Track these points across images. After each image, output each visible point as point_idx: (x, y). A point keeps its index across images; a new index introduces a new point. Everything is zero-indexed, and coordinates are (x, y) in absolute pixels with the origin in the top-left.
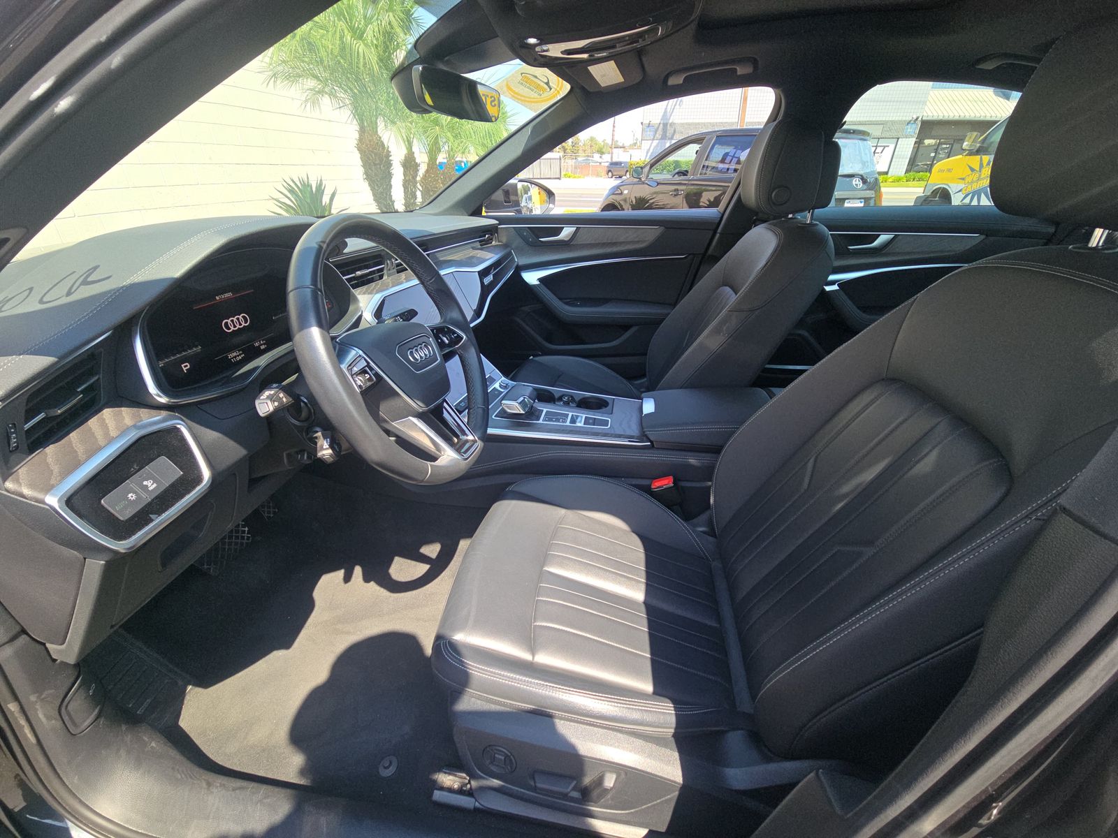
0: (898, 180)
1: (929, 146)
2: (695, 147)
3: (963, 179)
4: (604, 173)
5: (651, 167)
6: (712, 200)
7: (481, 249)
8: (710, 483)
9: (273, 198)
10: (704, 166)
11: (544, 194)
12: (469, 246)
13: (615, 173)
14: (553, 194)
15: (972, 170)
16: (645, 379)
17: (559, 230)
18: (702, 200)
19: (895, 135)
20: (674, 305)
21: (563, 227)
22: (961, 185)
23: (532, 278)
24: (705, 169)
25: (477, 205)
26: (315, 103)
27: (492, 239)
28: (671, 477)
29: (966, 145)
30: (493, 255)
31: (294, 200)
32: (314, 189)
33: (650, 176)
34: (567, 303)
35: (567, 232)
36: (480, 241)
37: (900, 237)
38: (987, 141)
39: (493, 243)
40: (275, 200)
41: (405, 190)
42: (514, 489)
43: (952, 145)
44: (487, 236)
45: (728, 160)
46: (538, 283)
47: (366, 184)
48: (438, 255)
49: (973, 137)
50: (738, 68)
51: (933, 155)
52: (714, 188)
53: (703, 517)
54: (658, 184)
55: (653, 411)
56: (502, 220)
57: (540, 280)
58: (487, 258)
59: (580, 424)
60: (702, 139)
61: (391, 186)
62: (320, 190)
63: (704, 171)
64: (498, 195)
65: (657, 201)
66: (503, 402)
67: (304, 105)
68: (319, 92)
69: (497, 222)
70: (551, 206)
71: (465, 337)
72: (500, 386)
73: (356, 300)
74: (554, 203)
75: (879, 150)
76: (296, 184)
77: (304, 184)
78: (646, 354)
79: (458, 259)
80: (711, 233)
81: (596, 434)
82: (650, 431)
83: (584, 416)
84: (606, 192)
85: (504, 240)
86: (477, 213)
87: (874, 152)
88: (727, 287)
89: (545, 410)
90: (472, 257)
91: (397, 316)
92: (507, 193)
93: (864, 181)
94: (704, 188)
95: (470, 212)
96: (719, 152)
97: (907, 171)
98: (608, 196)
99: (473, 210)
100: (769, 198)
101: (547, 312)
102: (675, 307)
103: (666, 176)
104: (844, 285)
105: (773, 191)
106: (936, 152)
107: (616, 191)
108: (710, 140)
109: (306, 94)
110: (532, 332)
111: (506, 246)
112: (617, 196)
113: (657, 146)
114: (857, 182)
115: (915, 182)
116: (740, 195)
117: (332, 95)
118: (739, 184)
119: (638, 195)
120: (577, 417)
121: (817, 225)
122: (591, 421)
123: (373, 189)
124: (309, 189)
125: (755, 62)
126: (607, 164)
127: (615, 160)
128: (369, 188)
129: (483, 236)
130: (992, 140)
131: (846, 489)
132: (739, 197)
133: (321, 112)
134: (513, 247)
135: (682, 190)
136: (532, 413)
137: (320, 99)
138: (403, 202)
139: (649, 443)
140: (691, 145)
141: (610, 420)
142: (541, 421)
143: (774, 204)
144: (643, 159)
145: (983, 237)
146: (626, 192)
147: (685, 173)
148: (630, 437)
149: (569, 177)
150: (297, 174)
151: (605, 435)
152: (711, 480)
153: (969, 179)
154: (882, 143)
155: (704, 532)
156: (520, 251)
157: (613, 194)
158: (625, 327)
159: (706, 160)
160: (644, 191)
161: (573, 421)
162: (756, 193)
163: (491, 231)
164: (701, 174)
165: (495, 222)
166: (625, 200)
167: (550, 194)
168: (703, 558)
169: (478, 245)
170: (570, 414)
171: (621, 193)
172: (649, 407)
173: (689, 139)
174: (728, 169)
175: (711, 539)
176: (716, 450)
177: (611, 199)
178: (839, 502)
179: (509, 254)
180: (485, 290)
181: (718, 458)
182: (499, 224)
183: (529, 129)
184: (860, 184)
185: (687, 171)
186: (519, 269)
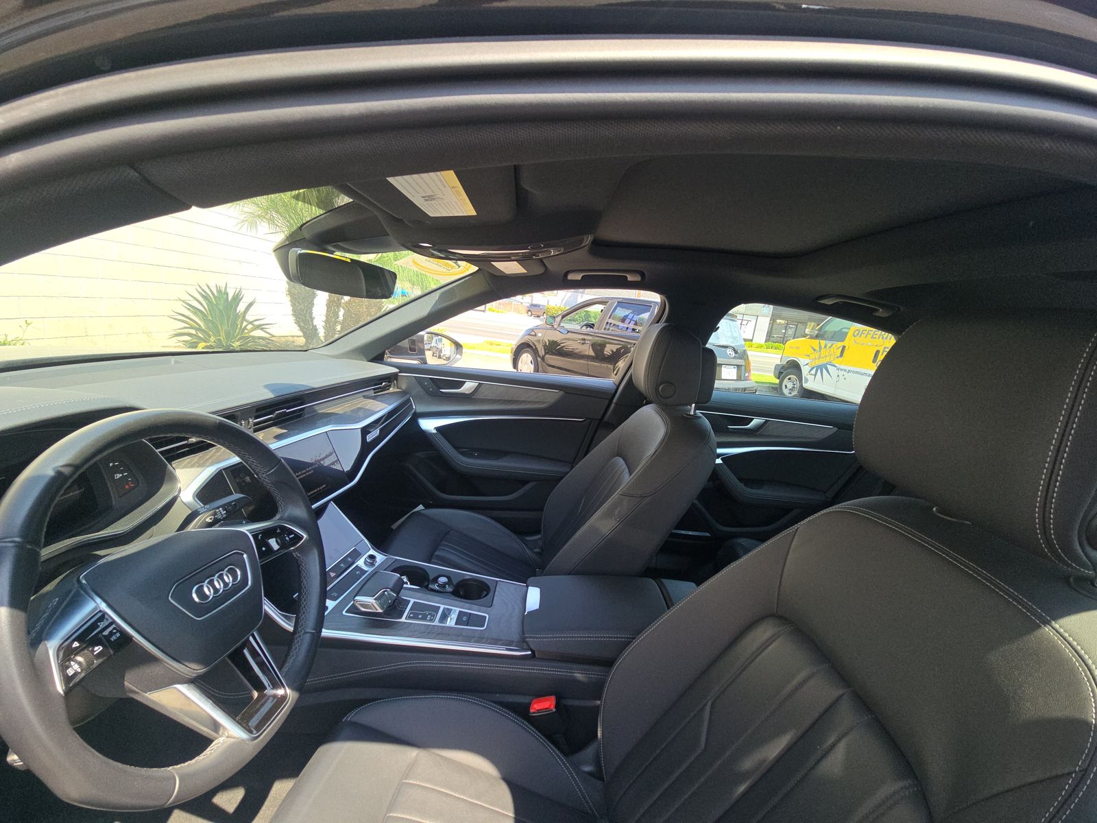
0: (761, 346)
1: (780, 324)
2: (601, 307)
3: (808, 356)
4: (524, 312)
5: (562, 318)
6: (615, 351)
7: (374, 398)
8: (599, 702)
9: (180, 300)
10: (607, 323)
11: (453, 347)
12: (361, 395)
13: (533, 313)
14: (461, 346)
15: (815, 350)
16: (539, 536)
17: (461, 384)
18: (606, 349)
19: (755, 313)
20: (572, 464)
21: (465, 382)
22: (808, 361)
23: (429, 425)
24: (608, 325)
25: (380, 352)
26: (253, 225)
27: (390, 386)
28: (553, 698)
29: (807, 331)
30: (386, 405)
31: (206, 307)
32: (230, 298)
33: (562, 325)
34: (462, 453)
35: (469, 386)
36: (374, 389)
37: (769, 422)
38: (822, 330)
39: (391, 389)
40: (183, 301)
41: (328, 309)
42: (352, 720)
43: (797, 325)
44: (384, 384)
45: (628, 321)
46: (435, 431)
47: (288, 298)
48: (316, 408)
49: (812, 326)
50: (628, 276)
51: (784, 331)
52: (616, 342)
53: (590, 751)
54: (568, 332)
55: (538, 607)
56: (403, 369)
57: (438, 429)
58: (378, 409)
59: (451, 622)
60: (607, 302)
61: (313, 304)
62: (237, 298)
63: (608, 327)
64: (405, 343)
65: (568, 346)
66: (357, 598)
67: (240, 225)
68: (259, 216)
69: (398, 370)
70: (458, 356)
71: (305, 536)
72: (365, 563)
73: (173, 478)
74: (461, 354)
75: (744, 322)
76: (211, 291)
77: (219, 291)
78: (542, 510)
79: (341, 412)
80: (607, 402)
81: (468, 638)
82: (531, 638)
83: (458, 610)
84: (523, 333)
85: (404, 386)
86: (378, 359)
87: (741, 324)
88: (621, 459)
89: (412, 601)
90: (359, 409)
91: (218, 508)
92: (413, 342)
93: (736, 352)
94: (608, 340)
95: (371, 357)
96: (621, 312)
97: (766, 341)
98: (524, 336)
99: (375, 355)
100: (657, 389)
101: (441, 460)
102: (572, 467)
103: (575, 327)
104: (727, 459)
105: (659, 386)
106: (786, 330)
107: (531, 332)
108: (613, 303)
109: (245, 216)
110: (425, 481)
111: (404, 393)
112: (532, 337)
113: (570, 297)
114: (730, 351)
115: (773, 350)
116: (631, 375)
117: (271, 221)
118: (631, 364)
119: (551, 339)
120: (450, 611)
121: (700, 417)
122: (465, 619)
123: (293, 305)
124: (225, 296)
125: (642, 274)
126: (528, 305)
127: (534, 302)
128: (290, 303)
129: (378, 385)
130: (826, 329)
131: (748, 764)
132: (631, 378)
133: (257, 232)
134: (413, 394)
135: (588, 340)
136: (394, 608)
137: (258, 222)
138: (324, 318)
139: (530, 653)
140: (597, 305)
141: (487, 616)
142: (403, 619)
143: (661, 396)
144: (558, 306)
145: (836, 429)
146: (540, 335)
147: (592, 326)
148: (508, 644)
149: (493, 311)
150: (214, 282)
151: (480, 639)
152: (600, 698)
153: (812, 356)
154: (746, 317)
155: (590, 774)
156: (419, 399)
157: (529, 335)
158: (522, 481)
159: (609, 318)
160: (556, 336)
161: (444, 617)
162: (645, 381)
163: (390, 379)
164: (605, 329)
165: (396, 370)
166: (539, 341)
167: (458, 346)
168: (587, 813)
169: (372, 393)
170: (442, 607)
171: (535, 335)
172: (534, 597)
173: (596, 300)
174: (627, 328)
175: (599, 783)
176: (609, 663)
177: (527, 338)
178: (741, 783)
179: (408, 401)
180: (366, 448)
181: (608, 672)
182: (399, 372)
183: (437, 295)
184: (733, 354)
185: (593, 325)
186: (417, 416)
